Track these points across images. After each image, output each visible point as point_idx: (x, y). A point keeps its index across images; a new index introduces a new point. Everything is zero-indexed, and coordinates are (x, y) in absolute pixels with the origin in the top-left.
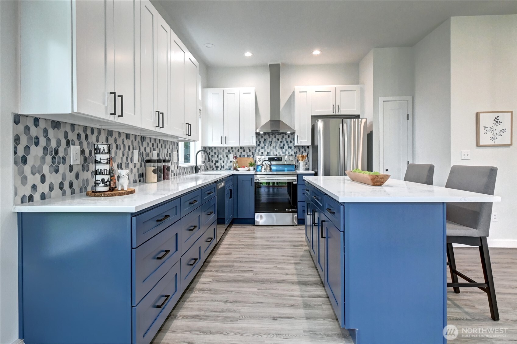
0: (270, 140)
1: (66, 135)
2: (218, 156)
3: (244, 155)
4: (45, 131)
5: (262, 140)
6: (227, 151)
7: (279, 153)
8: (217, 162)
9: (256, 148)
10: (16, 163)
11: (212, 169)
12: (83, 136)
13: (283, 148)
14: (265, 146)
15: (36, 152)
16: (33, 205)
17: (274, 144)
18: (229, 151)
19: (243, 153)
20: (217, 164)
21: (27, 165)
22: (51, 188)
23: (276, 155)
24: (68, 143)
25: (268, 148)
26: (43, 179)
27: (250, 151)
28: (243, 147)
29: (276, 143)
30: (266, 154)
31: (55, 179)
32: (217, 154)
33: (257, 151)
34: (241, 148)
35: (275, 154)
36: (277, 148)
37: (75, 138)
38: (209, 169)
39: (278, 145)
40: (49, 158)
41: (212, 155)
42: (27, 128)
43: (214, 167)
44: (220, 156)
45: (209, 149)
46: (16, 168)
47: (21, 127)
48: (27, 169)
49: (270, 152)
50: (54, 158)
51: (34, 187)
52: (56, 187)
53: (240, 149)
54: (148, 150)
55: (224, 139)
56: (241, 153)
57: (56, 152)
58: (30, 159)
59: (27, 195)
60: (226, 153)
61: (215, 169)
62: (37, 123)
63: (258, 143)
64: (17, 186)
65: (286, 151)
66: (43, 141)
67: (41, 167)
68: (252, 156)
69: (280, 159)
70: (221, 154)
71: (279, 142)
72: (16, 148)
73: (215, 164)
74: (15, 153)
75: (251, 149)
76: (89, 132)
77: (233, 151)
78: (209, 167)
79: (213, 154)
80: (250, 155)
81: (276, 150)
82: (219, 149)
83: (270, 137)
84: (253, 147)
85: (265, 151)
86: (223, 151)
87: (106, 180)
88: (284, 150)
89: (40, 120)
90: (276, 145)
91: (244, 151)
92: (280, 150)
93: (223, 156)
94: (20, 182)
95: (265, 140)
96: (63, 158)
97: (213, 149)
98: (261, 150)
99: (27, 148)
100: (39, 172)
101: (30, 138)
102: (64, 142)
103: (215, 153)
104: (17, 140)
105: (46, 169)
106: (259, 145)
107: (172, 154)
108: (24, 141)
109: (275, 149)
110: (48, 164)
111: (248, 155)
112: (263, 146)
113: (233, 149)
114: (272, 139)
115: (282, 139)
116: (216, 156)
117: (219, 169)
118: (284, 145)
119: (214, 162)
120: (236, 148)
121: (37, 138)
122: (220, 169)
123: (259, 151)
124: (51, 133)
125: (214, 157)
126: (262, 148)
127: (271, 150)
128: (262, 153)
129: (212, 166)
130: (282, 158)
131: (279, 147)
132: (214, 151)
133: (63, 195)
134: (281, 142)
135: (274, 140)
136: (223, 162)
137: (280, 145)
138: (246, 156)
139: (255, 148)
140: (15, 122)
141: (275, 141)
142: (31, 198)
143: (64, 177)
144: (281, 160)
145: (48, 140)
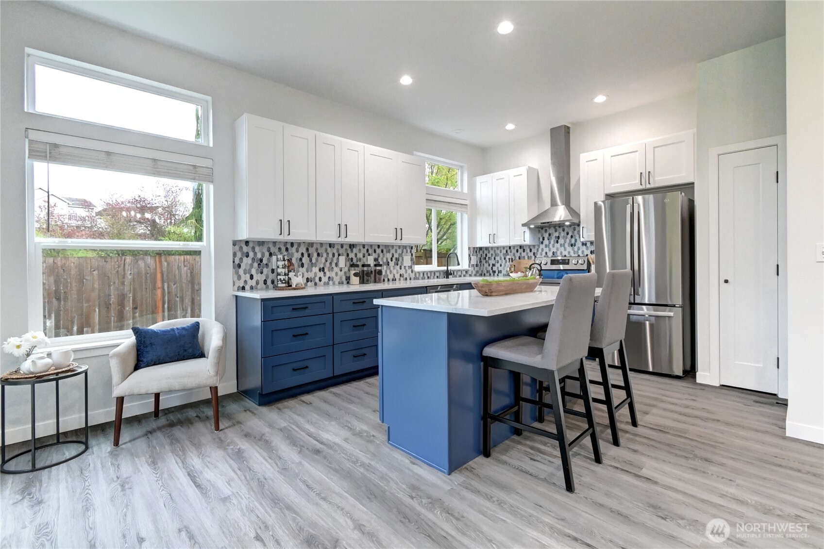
0: (557, 234)
1: (269, 250)
2: (495, 259)
3: (524, 257)
4: (253, 248)
5: (546, 236)
6: (505, 252)
7: (569, 253)
8: (494, 265)
9: (539, 246)
10: (234, 268)
11: (488, 274)
12: (283, 249)
13: (575, 245)
14: (550, 243)
15: (247, 261)
16: (244, 292)
17: (561, 241)
18: (507, 251)
19: (524, 254)
20: (495, 268)
21: (241, 269)
22: (257, 283)
23: (565, 256)
24: (271, 255)
25: (553, 246)
26: (252, 277)
27: (531, 250)
28: (523, 246)
29: (565, 238)
30: (552, 254)
31: (261, 278)
32: (494, 256)
33: (540, 250)
34: (521, 247)
35: (564, 254)
36: (566, 245)
37: (276, 251)
38: (486, 274)
39: (568, 241)
40: (256, 265)
41: (489, 258)
42: (241, 248)
43: (491, 271)
44: (498, 258)
45: (486, 250)
46: (234, 270)
47: (237, 247)
48: (241, 271)
49: (556, 252)
50: (259, 264)
51: (246, 282)
52: (261, 282)
53: (519, 248)
54: (360, 255)
55: (493, 237)
56: (521, 253)
57: (261, 260)
58: (242, 265)
59: (241, 286)
60: (504, 254)
61: (492, 274)
62: (247, 244)
63: (541, 240)
64: (235, 280)
65: (579, 249)
66: (251, 254)
67: (250, 271)
68: (533, 257)
69: (567, 261)
70: (498, 256)
71: (569, 236)
72: (234, 259)
73: (492, 268)
74: (234, 262)
75: (532, 248)
76: (289, 246)
77: (511, 252)
78: (485, 272)
79: (490, 256)
80: (531, 257)
81: (565, 249)
82: (496, 249)
83: (556, 231)
84: (534, 246)
85: (550, 250)
86: (501, 252)
87: (282, 279)
88: (576, 248)
89: (250, 242)
90: (565, 242)
91: (524, 251)
92: (570, 249)
93: (501, 259)
94: (236, 278)
95: (550, 235)
96: (266, 264)
97: (490, 249)
98: (544, 248)
99: (241, 259)
100: (249, 273)
101: (243, 253)
102: (267, 254)
103: (492, 254)
104: (235, 255)
105: (253, 272)
106: (542, 243)
107: (400, 259)
108: (239, 255)
109: (563, 248)
110: (255, 268)
111: (528, 257)
112: (547, 243)
113: (512, 248)
114: (560, 233)
115: (573, 232)
116: (493, 258)
117: (496, 274)
118: (576, 240)
119: (491, 266)
120: (514, 247)
121: (248, 253)
122: (498, 275)
123: (542, 250)
124: (257, 249)
125: (491, 259)
126: (546, 246)
127: (557, 249)
128: (546, 253)
129: (489, 271)
130: (569, 260)
131: (569, 244)
132: (492, 252)
133: (266, 288)
134: (572, 237)
135: (563, 234)
136: (501, 266)
137: (570, 241)
138: (526, 258)
139: (537, 247)
140: (233, 245)
141: (564, 236)
142: (243, 288)
143: (267, 276)
144: (568, 263)
145: (255, 254)
